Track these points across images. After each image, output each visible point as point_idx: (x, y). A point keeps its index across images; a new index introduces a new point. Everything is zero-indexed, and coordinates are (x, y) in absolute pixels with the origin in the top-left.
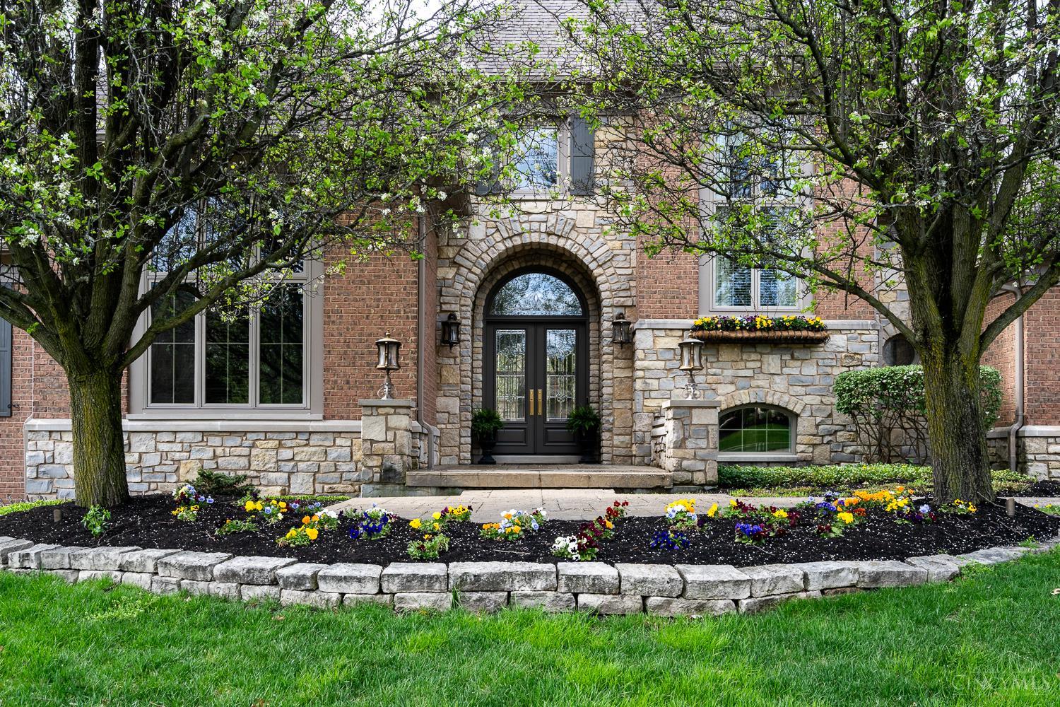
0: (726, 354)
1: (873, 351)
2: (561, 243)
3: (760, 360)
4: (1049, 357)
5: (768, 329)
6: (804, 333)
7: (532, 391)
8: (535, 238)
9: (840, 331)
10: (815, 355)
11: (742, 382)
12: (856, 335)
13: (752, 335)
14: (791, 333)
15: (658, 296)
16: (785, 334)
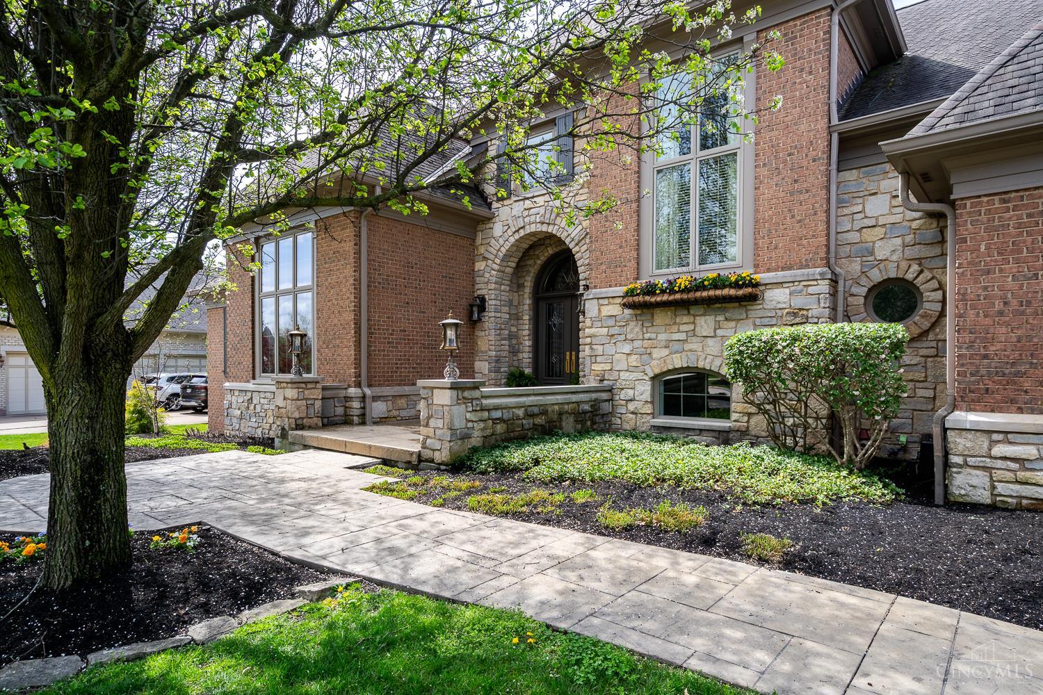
0: (661, 317)
1: (822, 305)
2: (550, 229)
3: (694, 323)
4: (998, 306)
5: (686, 290)
6: (726, 292)
7: (568, 353)
8: (533, 228)
9: (780, 284)
10: (752, 314)
11: (676, 346)
12: (800, 287)
13: (671, 298)
14: (712, 293)
15: (604, 267)
16: (705, 294)
